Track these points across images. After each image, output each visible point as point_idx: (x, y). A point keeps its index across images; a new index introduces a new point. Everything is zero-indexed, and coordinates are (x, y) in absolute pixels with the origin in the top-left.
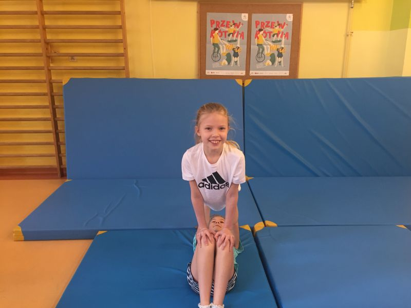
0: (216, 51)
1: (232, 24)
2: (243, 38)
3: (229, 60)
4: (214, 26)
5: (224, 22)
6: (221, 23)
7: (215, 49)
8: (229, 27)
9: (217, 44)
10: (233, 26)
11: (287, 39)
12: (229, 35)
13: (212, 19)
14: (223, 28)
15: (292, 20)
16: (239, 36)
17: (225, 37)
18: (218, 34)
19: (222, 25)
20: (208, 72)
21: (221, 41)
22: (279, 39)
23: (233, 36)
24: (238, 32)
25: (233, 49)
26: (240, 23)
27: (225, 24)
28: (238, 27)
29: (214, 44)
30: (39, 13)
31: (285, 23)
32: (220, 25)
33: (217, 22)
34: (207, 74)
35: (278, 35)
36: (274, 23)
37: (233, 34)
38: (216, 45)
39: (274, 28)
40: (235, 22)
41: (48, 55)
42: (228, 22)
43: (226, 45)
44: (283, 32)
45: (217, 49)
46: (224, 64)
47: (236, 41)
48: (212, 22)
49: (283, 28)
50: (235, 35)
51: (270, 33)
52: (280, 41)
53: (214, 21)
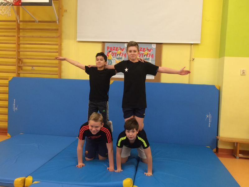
0: (110, 63)
1: (119, 49)
2: (126, 57)
4: (109, 50)
6: (113, 48)
9: (110, 60)
10: (120, 50)
11: (153, 58)
13: (108, 46)
14: (114, 51)
15: (155, 47)
16: (123, 55)
17: (115, 56)
18: (111, 54)
21: (112, 58)
22: (148, 58)
24: (123, 53)
26: (124, 48)
27: (115, 49)
28: (123, 51)
30: (17, 44)
31: (151, 49)
32: (112, 50)
33: (111, 48)
35: (147, 56)
36: (145, 49)
39: (144, 51)
40: (121, 48)
42: (117, 48)
43: (115, 60)
44: (150, 54)
49: (150, 51)
51: (142, 54)
52: (148, 59)
53: (109, 47)
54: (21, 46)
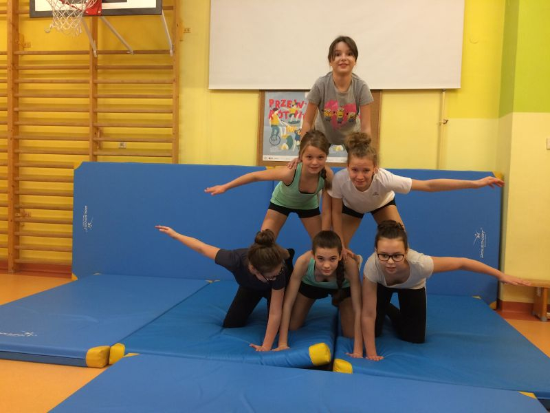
0: (275, 133)
3: (290, 144)
5: (284, 101)
6: (281, 103)
7: (273, 131)
8: (290, 107)
12: (290, 116)
13: (271, 99)
14: (283, 108)
17: (286, 118)
18: (277, 114)
19: (283, 105)
20: (266, 158)
21: (281, 122)
23: (295, 116)
24: (301, 113)
25: (295, 131)
26: (303, 102)
27: (286, 103)
28: (301, 107)
29: (272, 126)
30: (91, 97)
32: (280, 105)
33: (277, 101)
34: (264, 159)
37: (295, 115)
38: (275, 127)
40: (297, 101)
41: (95, 139)
42: (289, 102)
43: (286, 127)
45: (276, 131)
46: (285, 148)
47: (298, 122)
48: (271, 102)
50: (298, 115)
53: (273, 101)
54: (100, 101)
